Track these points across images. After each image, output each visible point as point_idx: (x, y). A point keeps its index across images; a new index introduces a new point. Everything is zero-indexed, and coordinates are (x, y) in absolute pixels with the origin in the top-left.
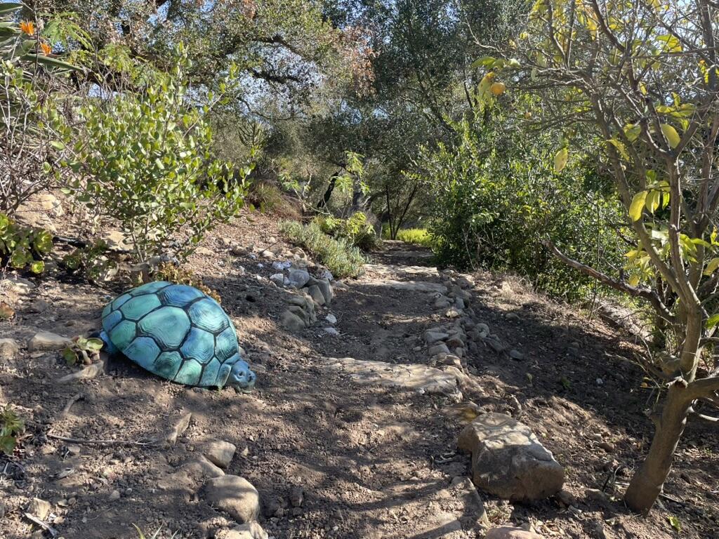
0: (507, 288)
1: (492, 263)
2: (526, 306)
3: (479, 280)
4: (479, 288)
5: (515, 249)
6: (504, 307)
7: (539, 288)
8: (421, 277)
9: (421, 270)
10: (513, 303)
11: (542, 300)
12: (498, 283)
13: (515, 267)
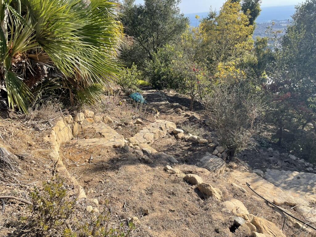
0: (171, 92)
1: (166, 87)
2: (175, 95)
3: (165, 91)
4: (165, 93)
5: (171, 83)
6: (171, 96)
7: (177, 91)
8: (153, 92)
9: (153, 90)
10: (172, 95)
11: (178, 94)
12: (169, 91)
13: (171, 88)
